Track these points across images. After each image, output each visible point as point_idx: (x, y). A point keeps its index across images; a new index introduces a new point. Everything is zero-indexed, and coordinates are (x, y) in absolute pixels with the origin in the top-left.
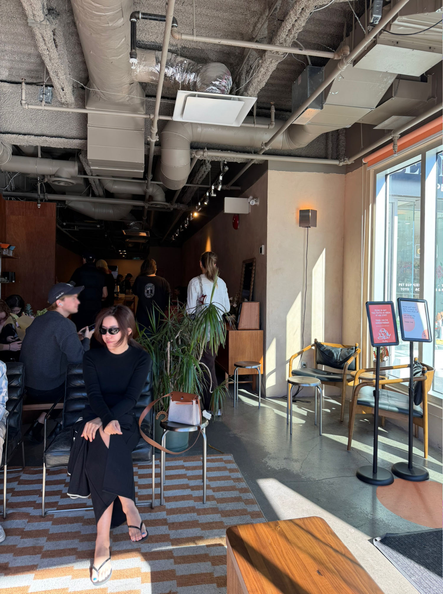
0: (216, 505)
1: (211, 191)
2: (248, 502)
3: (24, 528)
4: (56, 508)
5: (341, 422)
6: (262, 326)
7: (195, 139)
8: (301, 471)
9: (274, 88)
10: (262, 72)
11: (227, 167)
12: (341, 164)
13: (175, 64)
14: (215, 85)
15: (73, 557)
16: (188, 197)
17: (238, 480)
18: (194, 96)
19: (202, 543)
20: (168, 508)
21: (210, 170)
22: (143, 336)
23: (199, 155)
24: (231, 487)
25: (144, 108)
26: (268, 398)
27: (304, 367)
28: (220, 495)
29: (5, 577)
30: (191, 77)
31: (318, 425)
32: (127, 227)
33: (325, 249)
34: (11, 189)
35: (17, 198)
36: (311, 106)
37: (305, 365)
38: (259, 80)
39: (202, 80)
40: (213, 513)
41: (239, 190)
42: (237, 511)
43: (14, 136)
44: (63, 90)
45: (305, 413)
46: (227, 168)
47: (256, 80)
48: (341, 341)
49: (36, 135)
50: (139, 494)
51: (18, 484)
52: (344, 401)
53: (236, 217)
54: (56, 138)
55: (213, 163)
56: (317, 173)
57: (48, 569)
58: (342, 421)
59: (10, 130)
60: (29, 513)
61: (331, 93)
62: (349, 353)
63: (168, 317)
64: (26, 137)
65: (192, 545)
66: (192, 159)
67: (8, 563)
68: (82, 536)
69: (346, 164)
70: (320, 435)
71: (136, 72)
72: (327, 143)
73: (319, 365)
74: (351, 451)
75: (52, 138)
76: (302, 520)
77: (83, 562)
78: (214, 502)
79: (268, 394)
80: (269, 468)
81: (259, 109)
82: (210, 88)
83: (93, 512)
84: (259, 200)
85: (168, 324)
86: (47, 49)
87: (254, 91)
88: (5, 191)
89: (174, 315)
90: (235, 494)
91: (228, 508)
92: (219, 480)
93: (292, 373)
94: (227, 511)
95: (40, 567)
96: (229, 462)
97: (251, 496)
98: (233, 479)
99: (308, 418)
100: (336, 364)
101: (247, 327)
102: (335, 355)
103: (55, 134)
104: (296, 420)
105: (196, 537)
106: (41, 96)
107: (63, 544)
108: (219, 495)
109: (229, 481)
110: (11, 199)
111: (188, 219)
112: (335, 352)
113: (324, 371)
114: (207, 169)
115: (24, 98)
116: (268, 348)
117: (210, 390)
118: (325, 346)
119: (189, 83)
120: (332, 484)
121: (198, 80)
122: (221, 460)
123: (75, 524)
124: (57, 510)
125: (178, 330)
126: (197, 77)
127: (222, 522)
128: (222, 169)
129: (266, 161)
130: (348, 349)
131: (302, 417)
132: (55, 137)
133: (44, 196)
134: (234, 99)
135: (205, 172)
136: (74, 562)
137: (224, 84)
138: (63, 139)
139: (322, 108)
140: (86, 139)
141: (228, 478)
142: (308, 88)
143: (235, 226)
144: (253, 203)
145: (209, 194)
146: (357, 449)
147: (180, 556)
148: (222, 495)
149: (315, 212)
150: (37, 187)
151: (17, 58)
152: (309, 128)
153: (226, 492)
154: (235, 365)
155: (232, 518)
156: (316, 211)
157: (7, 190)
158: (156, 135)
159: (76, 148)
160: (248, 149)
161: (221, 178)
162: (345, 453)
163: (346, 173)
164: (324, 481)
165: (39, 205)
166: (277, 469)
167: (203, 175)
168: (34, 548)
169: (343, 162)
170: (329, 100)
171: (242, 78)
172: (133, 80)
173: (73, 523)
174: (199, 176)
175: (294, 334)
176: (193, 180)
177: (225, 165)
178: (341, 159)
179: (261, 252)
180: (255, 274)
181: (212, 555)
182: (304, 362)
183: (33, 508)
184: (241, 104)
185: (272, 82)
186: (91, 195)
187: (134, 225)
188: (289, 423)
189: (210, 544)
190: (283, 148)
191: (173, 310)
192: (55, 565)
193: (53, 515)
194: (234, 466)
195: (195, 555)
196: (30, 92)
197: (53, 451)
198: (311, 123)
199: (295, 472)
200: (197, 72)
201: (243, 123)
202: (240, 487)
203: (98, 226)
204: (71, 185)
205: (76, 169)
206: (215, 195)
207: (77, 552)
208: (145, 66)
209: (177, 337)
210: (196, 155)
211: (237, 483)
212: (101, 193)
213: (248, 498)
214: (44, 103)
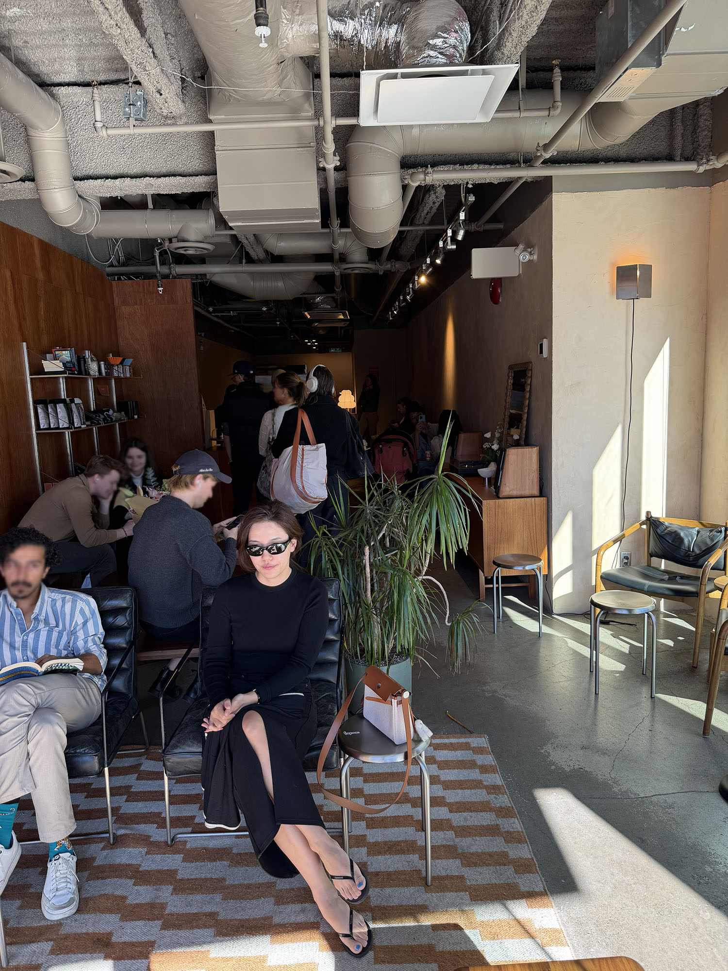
0: (454, 840)
1: (446, 239)
2: (511, 838)
3: (140, 865)
4: (190, 829)
5: (693, 669)
6: (544, 489)
7: (409, 151)
8: (613, 776)
9: (561, 27)
10: (528, 8)
11: (472, 195)
12: (702, 169)
13: (358, 12)
14: (434, 47)
15: (210, 932)
16: (409, 248)
17: (494, 789)
18: (394, 77)
19: (427, 921)
20: (371, 841)
21: (443, 198)
22: (324, 534)
23: (418, 180)
24: (482, 803)
25: (310, 105)
26: (557, 615)
27: (626, 561)
28: (462, 819)
29: (105, 961)
30: (391, 33)
31: (648, 674)
32: (310, 307)
33: (668, 340)
34: (119, 262)
35: (128, 276)
36: (635, 65)
37: (627, 558)
38: (524, 23)
39: (410, 39)
40: (447, 858)
41: (500, 230)
42: (490, 855)
43: (99, 182)
44: (161, 95)
45: (625, 649)
46: (472, 198)
47: (517, 24)
48: (698, 515)
49: (133, 177)
50: (325, 809)
51: (138, 779)
52: (701, 623)
53: (496, 284)
54: (167, 178)
55: (447, 187)
56: (651, 189)
57: (171, 953)
58: (696, 668)
59: (91, 173)
60: (150, 837)
61: (680, 29)
62: (712, 540)
63: (364, 499)
64: (118, 182)
65: (410, 923)
66: (405, 188)
67: (110, 934)
68: (228, 887)
69: (712, 167)
70: (651, 697)
71: (287, 38)
72: (672, 125)
73: (654, 560)
74: (711, 736)
75: (159, 180)
76: (597, 963)
77: (225, 943)
78: (451, 834)
79: (557, 608)
80: (553, 767)
81: (533, 72)
82: (425, 55)
83: (249, 839)
84: (536, 251)
85: (365, 512)
86: (117, 25)
87: (515, 48)
88: (109, 267)
89: (376, 494)
90: (486, 819)
91: (474, 849)
92: (462, 789)
93: (601, 577)
94: (472, 854)
95: (159, 947)
96: (480, 751)
97: (515, 825)
98: (486, 787)
99: (633, 659)
100: (687, 559)
101: (515, 493)
102: (686, 541)
103: (164, 170)
104: (608, 664)
105: (415, 906)
106: (127, 109)
107: (198, 903)
108: (458, 819)
109: (478, 791)
110: (119, 279)
111: (411, 286)
112: (687, 536)
113: (665, 572)
114: (437, 197)
115: (98, 118)
116: (557, 531)
117: (447, 620)
118: (666, 524)
119: (386, 47)
120: (671, 807)
121: (403, 38)
122: (466, 747)
123: (218, 863)
124: (192, 833)
125: (384, 523)
126: (401, 32)
127: (462, 878)
128: (463, 200)
129: (548, 180)
130: (711, 531)
131: (619, 656)
132: (165, 176)
133: (170, 269)
134: (473, 73)
135: (434, 203)
136: (210, 942)
137: (452, 41)
138: (178, 178)
139: (659, 64)
140: (215, 173)
141: (476, 785)
142: (630, 24)
143: (495, 298)
144: (525, 257)
145: (444, 244)
146: (723, 732)
147: (387, 947)
148: (465, 819)
149: (647, 269)
150: (154, 257)
151: (84, 40)
152: (633, 105)
153: (473, 814)
154: (494, 563)
155: (479, 869)
156: (649, 267)
157: (112, 265)
158: (335, 155)
159: (202, 190)
160: (513, 156)
161: (462, 216)
162: (699, 740)
163: (711, 185)
164: (655, 799)
165: (161, 289)
166: (567, 769)
167: (432, 207)
168: (152, 905)
169: (705, 165)
170: (674, 45)
171: (492, 18)
172: (282, 56)
173: (215, 860)
174: (425, 212)
175: (608, 503)
176: (415, 217)
177: (468, 191)
178: (702, 159)
179: (541, 352)
180: (530, 391)
181: (441, 949)
182: (627, 553)
183: (155, 825)
184: (490, 78)
185: (555, 14)
186: (244, 261)
187: (322, 302)
188: (593, 668)
189: (438, 922)
190: (582, 148)
191: (373, 486)
192: (181, 945)
193: (186, 842)
194: (489, 759)
195: (411, 946)
196: (117, 98)
197: (176, 751)
198: (639, 96)
199: (600, 777)
200: (401, 21)
201: (497, 111)
202: (498, 805)
203: (264, 309)
204: (206, 252)
205: (212, 221)
206: (454, 247)
207: (217, 920)
208: (301, 25)
209: (381, 535)
210: (412, 181)
211: (493, 796)
212: (262, 255)
213: (512, 830)
214: (132, 121)
